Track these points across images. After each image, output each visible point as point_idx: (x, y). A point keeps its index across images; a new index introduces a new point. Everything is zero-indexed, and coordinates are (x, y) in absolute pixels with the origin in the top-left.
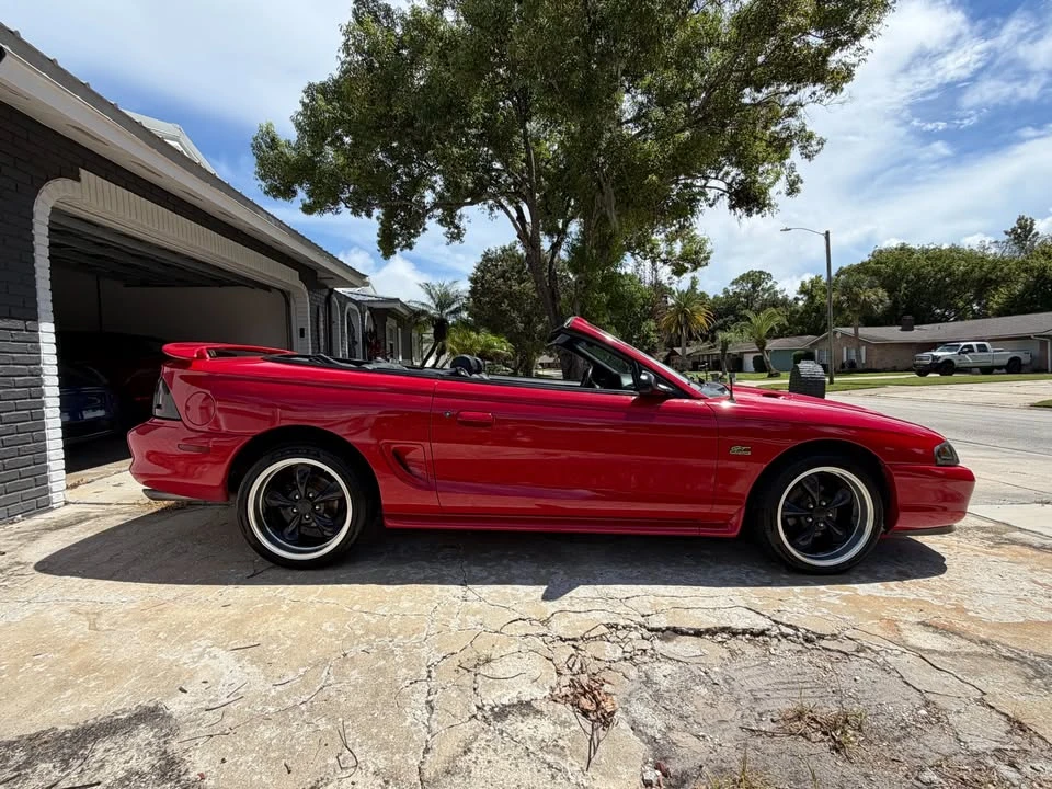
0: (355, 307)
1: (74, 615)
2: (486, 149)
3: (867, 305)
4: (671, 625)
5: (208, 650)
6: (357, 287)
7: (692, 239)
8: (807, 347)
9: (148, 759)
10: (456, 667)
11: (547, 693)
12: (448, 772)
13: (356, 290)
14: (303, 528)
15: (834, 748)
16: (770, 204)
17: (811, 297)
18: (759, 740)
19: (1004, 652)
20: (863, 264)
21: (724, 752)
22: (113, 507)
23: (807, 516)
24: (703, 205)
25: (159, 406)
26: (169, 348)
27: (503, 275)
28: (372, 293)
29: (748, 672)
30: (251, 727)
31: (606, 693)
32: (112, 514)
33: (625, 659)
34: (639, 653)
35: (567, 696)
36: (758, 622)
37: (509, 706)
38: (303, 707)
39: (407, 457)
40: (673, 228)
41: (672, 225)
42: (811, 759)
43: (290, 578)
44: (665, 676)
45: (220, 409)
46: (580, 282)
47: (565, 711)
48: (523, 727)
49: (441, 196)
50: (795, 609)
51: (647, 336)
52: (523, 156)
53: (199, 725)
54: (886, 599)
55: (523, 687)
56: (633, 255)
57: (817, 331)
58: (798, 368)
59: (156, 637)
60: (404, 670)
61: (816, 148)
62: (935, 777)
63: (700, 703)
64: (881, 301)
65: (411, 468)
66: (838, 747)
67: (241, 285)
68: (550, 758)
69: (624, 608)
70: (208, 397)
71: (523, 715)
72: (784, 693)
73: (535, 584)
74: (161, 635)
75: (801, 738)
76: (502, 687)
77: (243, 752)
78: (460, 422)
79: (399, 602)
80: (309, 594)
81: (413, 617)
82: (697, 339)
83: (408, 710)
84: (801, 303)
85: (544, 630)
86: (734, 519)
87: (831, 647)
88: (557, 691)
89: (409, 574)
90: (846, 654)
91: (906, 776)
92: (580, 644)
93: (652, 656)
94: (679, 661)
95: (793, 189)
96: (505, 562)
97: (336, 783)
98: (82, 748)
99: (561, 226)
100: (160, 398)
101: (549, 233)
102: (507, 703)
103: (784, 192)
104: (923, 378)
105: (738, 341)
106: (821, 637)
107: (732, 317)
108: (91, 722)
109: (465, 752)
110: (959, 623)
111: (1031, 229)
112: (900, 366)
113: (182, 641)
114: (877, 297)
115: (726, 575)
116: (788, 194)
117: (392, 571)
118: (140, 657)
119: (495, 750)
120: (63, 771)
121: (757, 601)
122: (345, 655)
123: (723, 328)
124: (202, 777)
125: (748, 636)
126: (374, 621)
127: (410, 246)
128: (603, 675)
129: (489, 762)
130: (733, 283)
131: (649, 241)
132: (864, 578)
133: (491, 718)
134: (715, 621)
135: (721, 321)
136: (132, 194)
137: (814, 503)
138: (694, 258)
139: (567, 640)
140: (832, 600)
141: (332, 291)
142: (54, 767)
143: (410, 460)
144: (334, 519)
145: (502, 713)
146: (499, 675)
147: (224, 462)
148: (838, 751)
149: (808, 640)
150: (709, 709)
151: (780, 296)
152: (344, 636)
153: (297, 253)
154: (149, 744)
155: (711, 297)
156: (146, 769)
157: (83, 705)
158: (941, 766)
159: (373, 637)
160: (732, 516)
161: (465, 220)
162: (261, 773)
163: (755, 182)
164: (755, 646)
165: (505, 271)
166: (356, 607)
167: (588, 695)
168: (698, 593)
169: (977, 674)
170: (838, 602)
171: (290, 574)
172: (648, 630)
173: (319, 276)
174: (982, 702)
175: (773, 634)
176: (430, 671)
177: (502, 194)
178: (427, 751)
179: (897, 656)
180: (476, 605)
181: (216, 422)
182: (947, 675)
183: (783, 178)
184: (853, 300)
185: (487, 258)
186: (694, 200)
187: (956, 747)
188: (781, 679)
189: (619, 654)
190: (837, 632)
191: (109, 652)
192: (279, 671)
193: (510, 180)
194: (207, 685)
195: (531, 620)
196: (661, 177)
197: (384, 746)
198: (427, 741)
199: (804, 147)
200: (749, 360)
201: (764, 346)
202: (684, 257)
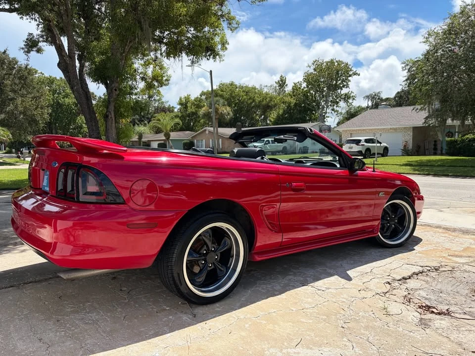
3: (222, 115)
4: (402, 277)
8: (190, 138)
10: (384, 315)
17: (186, 108)
23: (387, 223)
34: (407, 290)
44: (427, 295)
55: (411, 314)
64: (229, 114)
69: (378, 275)
71: (430, 322)
76: (407, 316)
86: (377, 227)
87: (445, 270)
90: (451, 271)
106: (439, 267)
111: (285, 82)
114: (227, 111)
134: (408, 271)
137: (390, 217)
149: (436, 270)
172: (398, 281)
175: (425, 271)
190: (440, 264)
199: (230, 24)
201: (169, 137)
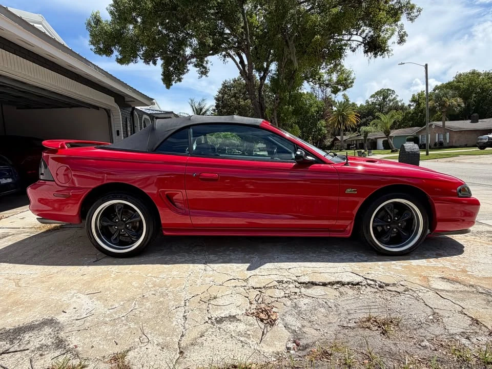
0: (147, 117)
1: (7, 280)
2: (220, 21)
3: (451, 107)
4: (311, 281)
5: (75, 294)
6: (148, 106)
7: (343, 72)
8: (414, 134)
9: (50, 340)
10: (199, 301)
11: (244, 312)
12: (192, 344)
13: (148, 107)
14: (121, 237)
15: (382, 333)
16: (387, 50)
17: (418, 104)
18: (346, 331)
19: (481, 290)
20: (449, 83)
21: (328, 336)
22: (21, 229)
23: (387, 225)
24: (348, 51)
25: (42, 174)
26: (45, 143)
27: (234, 96)
28: (158, 109)
29: (348, 302)
30: (98, 327)
31: (274, 312)
32: (21, 233)
33: (286, 297)
34: (293, 294)
35: (254, 313)
36: (356, 278)
37: (224, 318)
38: (123, 318)
39: (174, 198)
40: (332, 65)
41: (331, 63)
42: (370, 338)
43: (115, 262)
44: (305, 304)
45: (74, 175)
46: (277, 100)
47: (252, 320)
48: (230, 326)
49: (195, 50)
50: (377, 273)
51: (321, 130)
52: (242, 25)
53: (73, 326)
54: (426, 267)
55: (232, 310)
56: (308, 82)
57: (421, 124)
58: (404, 147)
59: (49, 289)
60: (173, 302)
61: (416, 14)
62: (428, 344)
63: (320, 315)
64: (459, 105)
65: (176, 203)
66: (384, 333)
67: (82, 106)
68: (242, 339)
69: (288, 273)
70: (67, 169)
71: (231, 321)
72: (364, 311)
73: (242, 263)
74: (51, 288)
75: (367, 329)
76: (221, 309)
77: (95, 337)
78: (202, 179)
79: (171, 272)
80: (125, 269)
81: (178, 279)
82: (349, 131)
83: (174, 319)
84: (412, 108)
85: (245, 284)
86: (349, 227)
87: (392, 290)
88: (249, 311)
89: (177, 259)
90: (398, 292)
91: (415, 344)
92: (263, 290)
93: (299, 296)
94: (313, 297)
95: (402, 40)
96: (228, 253)
97: (139, 348)
98: (18, 336)
99: (265, 66)
100: (42, 170)
101: (259, 70)
102: (224, 316)
103: (396, 42)
104: (482, 151)
105: (374, 131)
106: (387, 285)
107: (371, 117)
108: (21, 325)
109: (201, 337)
110: (462, 277)
112: (469, 144)
113: (62, 291)
114: (457, 102)
115: (344, 257)
116: (399, 43)
117: (168, 258)
118: (42, 298)
119: (216, 336)
120: (11, 345)
121: (358, 269)
122: (143, 296)
123: (365, 124)
124: (76, 347)
125: (350, 285)
126: (158, 281)
127: (180, 80)
128: (273, 304)
129: (212, 340)
130: (371, 97)
131: (318, 74)
132: (416, 257)
133: (215, 323)
134: (334, 278)
135: (364, 120)
136: (18, 57)
137: (391, 219)
138: (345, 83)
139: (256, 288)
140: (397, 268)
141: (134, 108)
142: (6, 343)
143: (176, 199)
144: (137, 231)
145: (220, 321)
146: (220, 304)
147: (78, 203)
148: (384, 334)
149: (381, 287)
150: (324, 318)
151: (400, 104)
152: (143, 288)
153: (112, 87)
154: (50, 334)
155: (359, 106)
156: (49, 344)
157: (17, 319)
158: (433, 339)
159: (157, 288)
160: (347, 226)
161: (209, 64)
162: (103, 345)
163: (379, 36)
164: (353, 290)
165: (235, 93)
166: (150, 275)
167: (264, 312)
168: (327, 266)
169: (463, 300)
170: (400, 268)
171: (116, 260)
172: (299, 283)
173: (126, 100)
174: (461, 312)
175: (363, 284)
176: (186, 303)
177: (230, 48)
178: (182, 336)
179: (424, 293)
180: (211, 273)
181: (73, 182)
182: (448, 301)
183: (396, 33)
184: (443, 105)
185: (225, 86)
186: (342, 49)
187: (443, 332)
188: (363, 305)
189: (282, 294)
190: (396, 282)
191: (26, 296)
192: (110, 303)
193: (235, 40)
194: (76, 310)
195: (238, 279)
196: (322, 35)
197: (163, 334)
198: (183, 332)
199: (409, 14)
200: (380, 143)
201: (389, 135)
202: (339, 82)
